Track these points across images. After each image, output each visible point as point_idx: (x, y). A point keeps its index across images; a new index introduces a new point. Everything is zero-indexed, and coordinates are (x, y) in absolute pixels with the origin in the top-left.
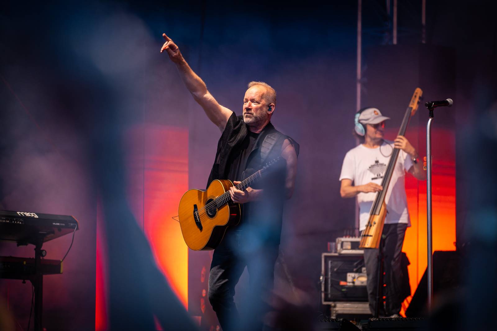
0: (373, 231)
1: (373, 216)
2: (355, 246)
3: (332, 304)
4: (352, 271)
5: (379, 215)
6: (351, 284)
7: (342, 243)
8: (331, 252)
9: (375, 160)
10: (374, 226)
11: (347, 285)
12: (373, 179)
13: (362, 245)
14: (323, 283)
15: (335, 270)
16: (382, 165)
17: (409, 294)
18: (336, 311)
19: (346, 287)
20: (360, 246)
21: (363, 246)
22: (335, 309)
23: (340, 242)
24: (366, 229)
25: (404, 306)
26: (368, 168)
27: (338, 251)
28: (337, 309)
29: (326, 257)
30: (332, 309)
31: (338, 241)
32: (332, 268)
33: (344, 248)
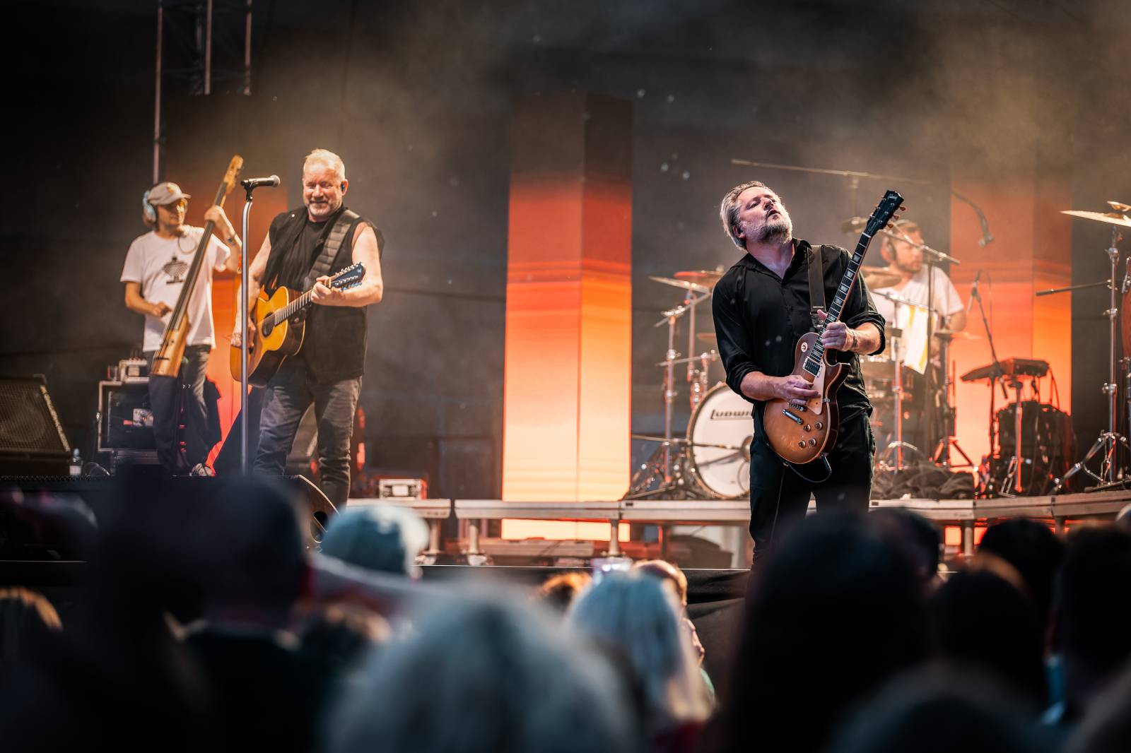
0: (169, 352)
1: (169, 333)
2: (143, 371)
4: (140, 407)
5: (179, 329)
6: (140, 425)
7: (127, 369)
8: (110, 380)
9: (172, 256)
10: (171, 345)
11: (133, 425)
12: (169, 283)
14: (101, 421)
15: (117, 404)
16: (182, 263)
18: (117, 460)
19: (132, 427)
22: (115, 458)
23: (125, 367)
25: (213, 455)
26: (162, 267)
27: (122, 380)
28: (119, 458)
29: (106, 389)
30: (112, 457)
31: (122, 365)
32: (113, 402)
33: (130, 374)
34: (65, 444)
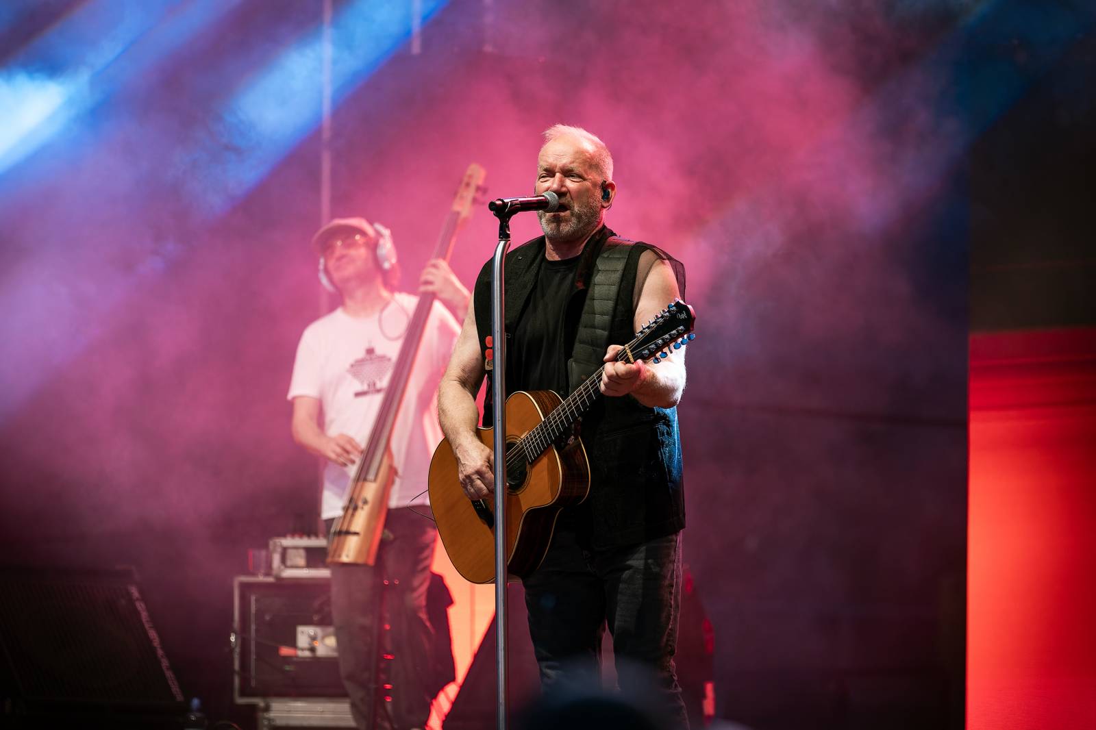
0: (360, 522)
1: (359, 484)
2: (315, 557)
3: (260, 702)
4: (308, 622)
5: (375, 480)
6: (307, 654)
7: (284, 551)
8: (253, 574)
9: (366, 346)
10: (362, 508)
11: (297, 657)
12: (358, 395)
13: (333, 556)
14: (237, 650)
15: (267, 618)
16: (383, 358)
17: (453, 679)
18: (269, 720)
19: (295, 659)
20: (329, 560)
21: (336, 559)
22: (266, 715)
23: (279, 550)
24: (344, 517)
25: (440, 706)
26: (347, 366)
27: (275, 572)
28: (272, 715)
29: (245, 587)
30: (260, 714)
31: (275, 544)
32: (260, 614)
33: (289, 563)
34: (175, 689)
